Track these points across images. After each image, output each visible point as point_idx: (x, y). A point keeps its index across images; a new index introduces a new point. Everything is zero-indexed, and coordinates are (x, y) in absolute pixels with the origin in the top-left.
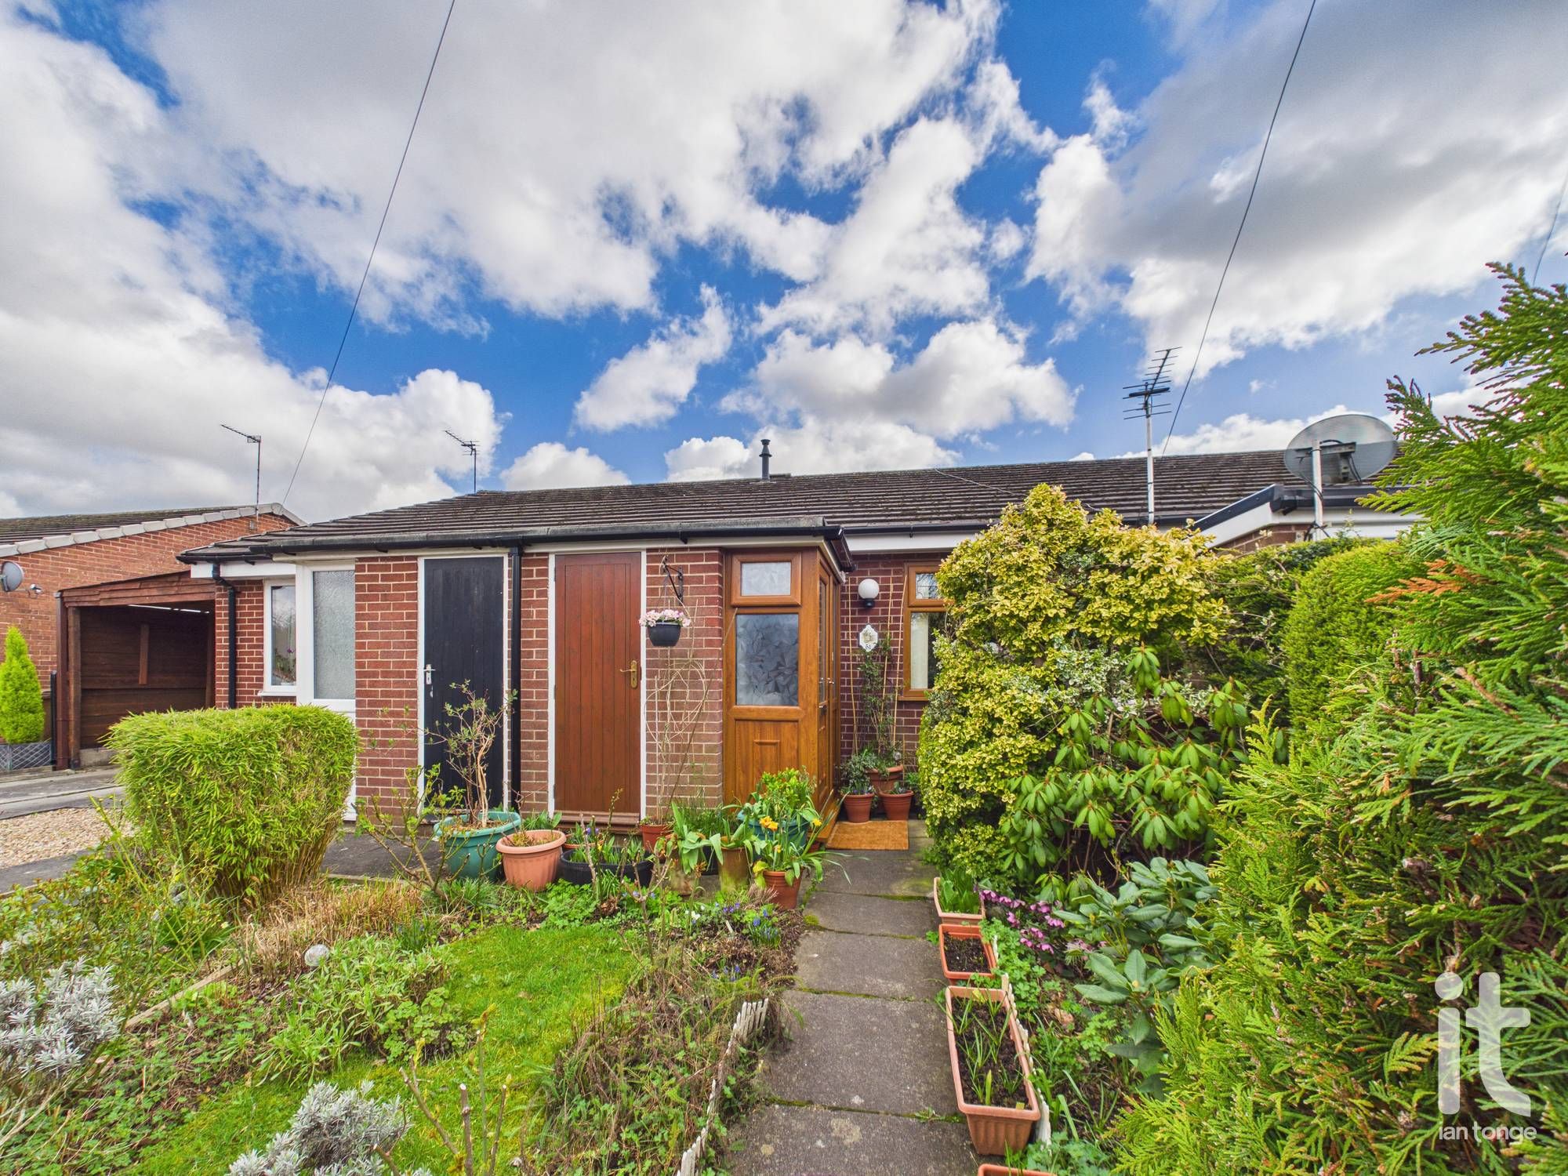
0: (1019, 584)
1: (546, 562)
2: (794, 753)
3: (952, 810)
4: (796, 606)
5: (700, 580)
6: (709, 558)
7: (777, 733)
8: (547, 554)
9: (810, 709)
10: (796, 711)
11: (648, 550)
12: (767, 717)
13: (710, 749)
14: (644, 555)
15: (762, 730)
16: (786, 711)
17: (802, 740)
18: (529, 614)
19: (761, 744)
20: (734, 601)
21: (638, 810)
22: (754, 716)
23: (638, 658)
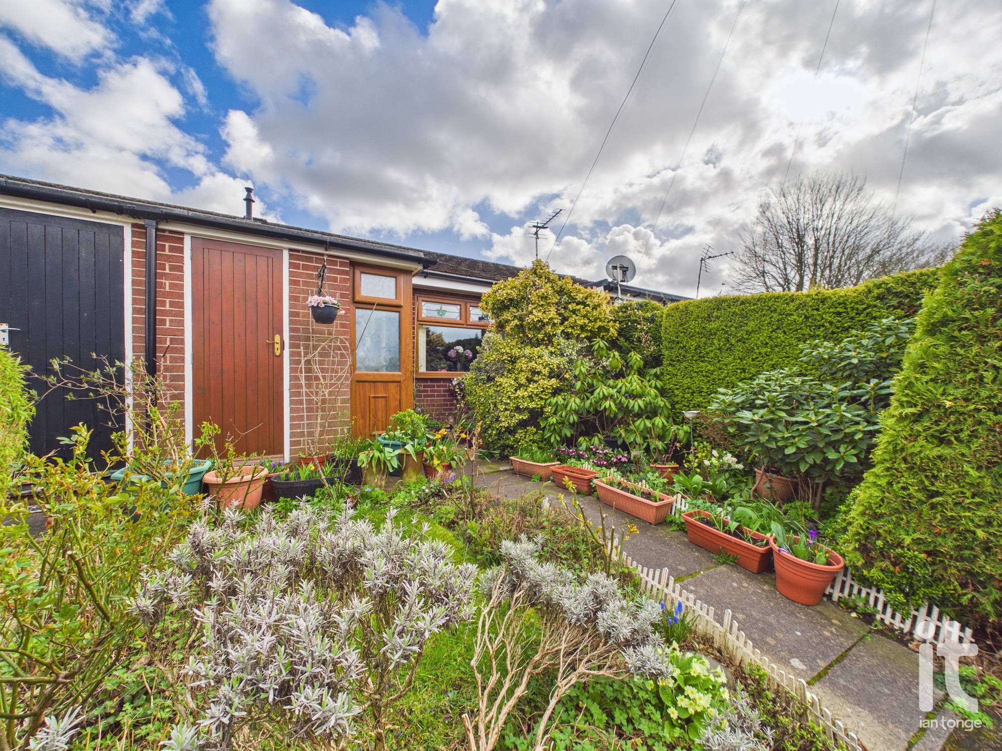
0: (542, 305)
1: (181, 241)
2: (397, 403)
3: (514, 421)
4: (400, 307)
5: (335, 280)
6: (342, 264)
7: (386, 390)
8: (182, 233)
9: (408, 374)
10: (399, 375)
11: (290, 250)
12: (380, 379)
13: (343, 401)
14: (286, 254)
15: (375, 388)
16: (393, 375)
17: (403, 394)
18: (162, 286)
19: (375, 397)
20: (357, 299)
21: (282, 452)
22: (371, 379)
23: (281, 333)
